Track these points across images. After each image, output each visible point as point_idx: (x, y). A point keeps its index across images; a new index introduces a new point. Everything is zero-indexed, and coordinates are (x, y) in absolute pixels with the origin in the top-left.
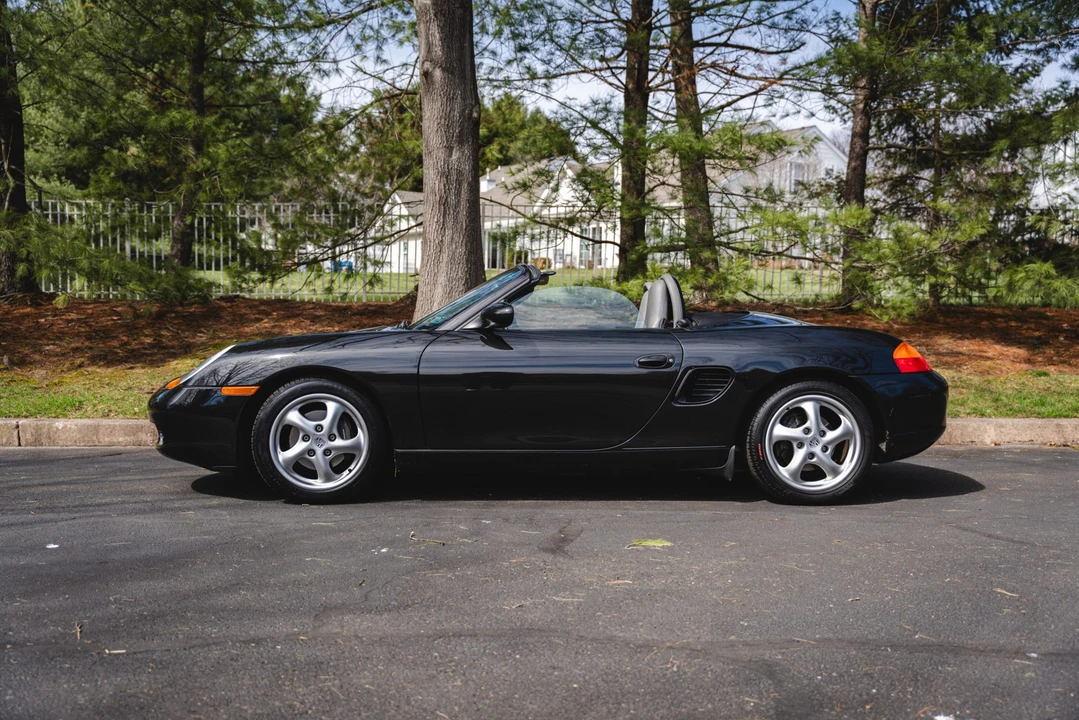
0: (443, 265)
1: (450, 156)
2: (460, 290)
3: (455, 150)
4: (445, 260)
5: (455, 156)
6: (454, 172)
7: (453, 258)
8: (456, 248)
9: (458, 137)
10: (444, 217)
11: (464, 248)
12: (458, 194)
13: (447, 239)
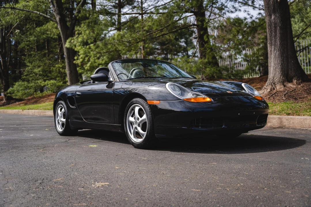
0: (272, 59)
1: (271, 18)
2: (279, 67)
3: (273, 15)
4: (273, 57)
5: (273, 17)
6: (273, 24)
7: (275, 56)
8: (276, 52)
9: (273, 10)
10: (271, 41)
11: (279, 51)
12: (275, 32)
13: (273, 49)
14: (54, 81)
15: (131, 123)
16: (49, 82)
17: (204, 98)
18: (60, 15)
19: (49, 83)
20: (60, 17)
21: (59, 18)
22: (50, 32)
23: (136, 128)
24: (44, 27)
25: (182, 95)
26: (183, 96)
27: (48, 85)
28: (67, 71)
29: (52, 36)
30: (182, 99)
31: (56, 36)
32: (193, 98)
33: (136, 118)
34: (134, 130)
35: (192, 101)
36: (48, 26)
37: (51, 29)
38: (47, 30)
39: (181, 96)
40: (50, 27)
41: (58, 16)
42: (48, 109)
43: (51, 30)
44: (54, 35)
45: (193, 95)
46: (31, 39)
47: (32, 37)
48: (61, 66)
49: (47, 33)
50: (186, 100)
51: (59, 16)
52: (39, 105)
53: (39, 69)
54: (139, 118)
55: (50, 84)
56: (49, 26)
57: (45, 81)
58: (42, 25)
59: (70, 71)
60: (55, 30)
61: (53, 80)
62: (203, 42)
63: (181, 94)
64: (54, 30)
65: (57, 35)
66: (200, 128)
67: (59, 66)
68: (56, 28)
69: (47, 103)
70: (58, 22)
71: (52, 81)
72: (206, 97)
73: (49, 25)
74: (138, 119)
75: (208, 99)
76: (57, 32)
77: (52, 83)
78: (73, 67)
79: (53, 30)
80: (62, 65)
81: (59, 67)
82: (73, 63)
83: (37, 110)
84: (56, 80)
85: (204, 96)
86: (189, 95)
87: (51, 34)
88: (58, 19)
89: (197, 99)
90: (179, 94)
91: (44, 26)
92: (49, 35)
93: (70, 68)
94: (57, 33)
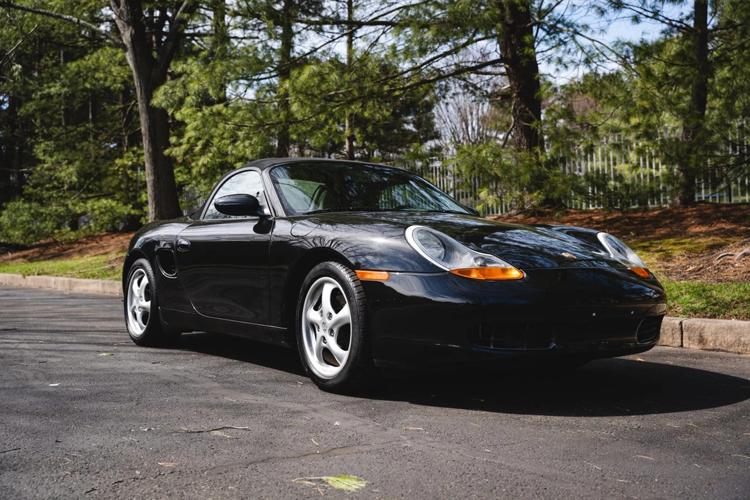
14: (110, 201)
15: (313, 326)
16: (97, 205)
17: (504, 270)
18: (134, 27)
19: (95, 207)
20: (133, 31)
21: (131, 35)
22: (104, 72)
23: (324, 338)
24: (89, 61)
25: (447, 258)
26: (448, 262)
27: (93, 210)
28: (147, 176)
29: (107, 84)
30: (448, 270)
31: (119, 85)
32: (477, 269)
33: (325, 313)
34: (320, 344)
35: (474, 276)
36: (98, 59)
37: (109, 65)
38: (96, 70)
39: (443, 263)
40: (104, 61)
41: (128, 30)
42: (93, 276)
43: (107, 69)
44: (115, 81)
45: (476, 259)
46: (53, 89)
47: (55, 87)
48: (130, 163)
49: (97, 75)
50: (456, 273)
51: (131, 28)
52: (68, 263)
53: (71, 169)
54: (331, 314)
55: (99, 208)
56: (101, 58)
57: (85, 200)
58: (82, 57)
59: (155, 176)
60: (118, 68)
61: (106, 199)
62: (525, 108)
63: (445, 256)
64: (115, 70)
65: (122, 83)
66: (492, 347)
67: (126, 162)
68: (122, 63)
69: (90, 259)
70: (129, 46)
71: (104, 201)
72: (509, 266)
73: (102, 56)
74: (330, 316)
75: (515, 273)
76: (122, 74)
77: (103, 206)
78: (164, 166)
79: (113, 69)
80: (131, 160)
81: (124, 166)
82: (164, 155)
83: (62, 276)
84: (113, 198)
85: (502, 264)
86: (466, 260)
87: (106, 79)
88: (126, 36)
89: (486, 272)
90: (439, 257)
91: (87, 58)
92: (101, 82)
93: (154, 168)
94: (122, 77)
